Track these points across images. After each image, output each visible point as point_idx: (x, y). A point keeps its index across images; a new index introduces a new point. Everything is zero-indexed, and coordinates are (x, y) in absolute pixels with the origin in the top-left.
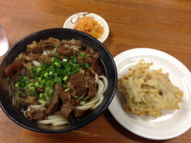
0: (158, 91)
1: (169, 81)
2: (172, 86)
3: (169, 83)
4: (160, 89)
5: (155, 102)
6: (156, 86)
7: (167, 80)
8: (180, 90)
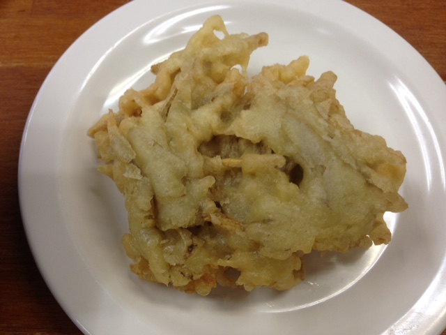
0: (282, 162)
1: (336, 108)
2: (352, 134)
3: (336, 117)
4: (290, 150)
5: (266, 221)
6: (273, 139)
7: (325, 105)
8: (390, 150)
